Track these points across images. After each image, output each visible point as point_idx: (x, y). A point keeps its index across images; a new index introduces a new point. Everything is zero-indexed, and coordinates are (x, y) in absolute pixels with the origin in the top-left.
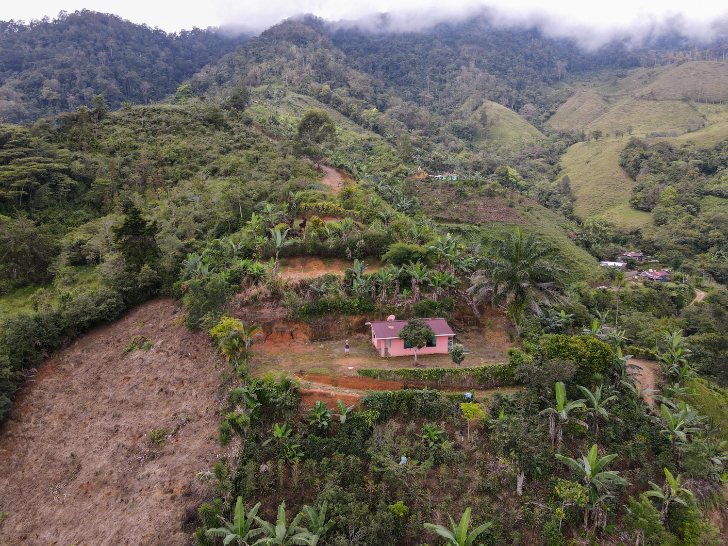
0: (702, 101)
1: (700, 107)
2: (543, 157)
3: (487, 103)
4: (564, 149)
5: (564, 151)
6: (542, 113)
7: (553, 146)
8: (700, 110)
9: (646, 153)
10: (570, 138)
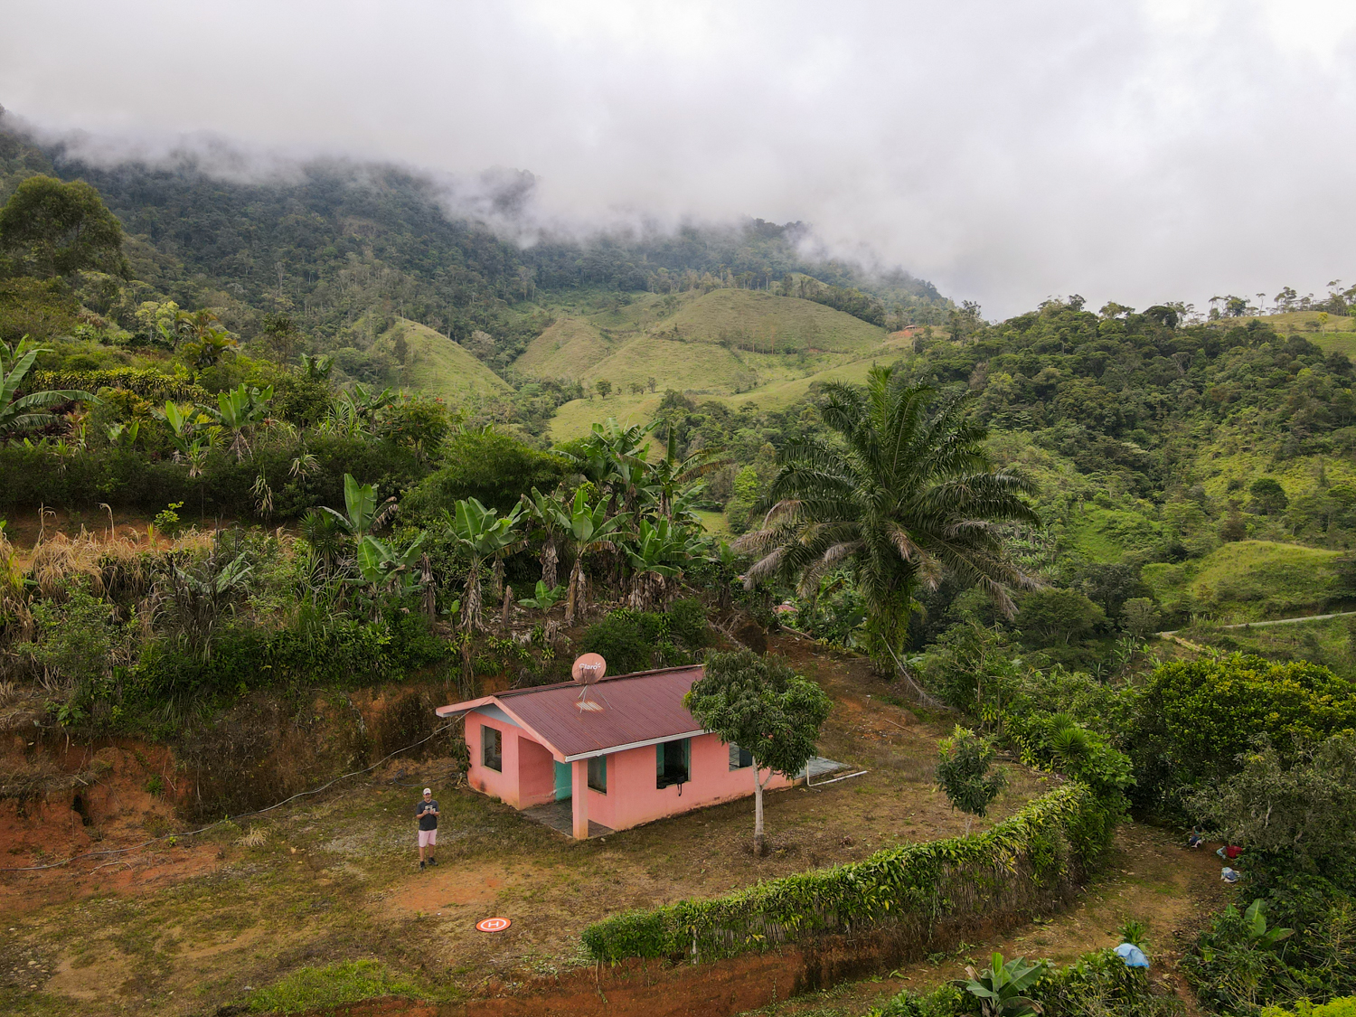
0: (747, 348)
1: (747, 357)
2: (518, 422)
3: (403, 323)
4: (552, 409)
5: (552, 413)
6: (503, 349)
7: (532, 404)
8: (746, 361)
9: (694, 416)
10: (560, 391)
